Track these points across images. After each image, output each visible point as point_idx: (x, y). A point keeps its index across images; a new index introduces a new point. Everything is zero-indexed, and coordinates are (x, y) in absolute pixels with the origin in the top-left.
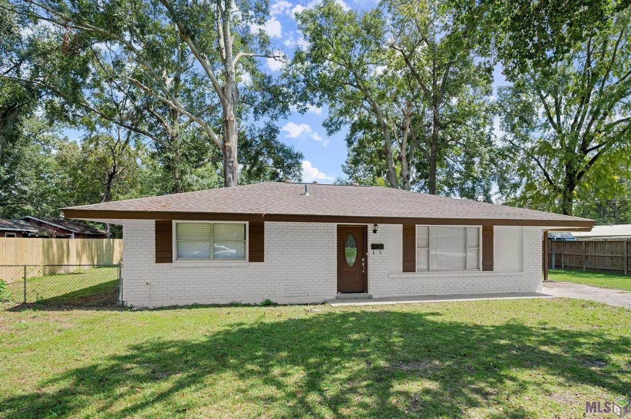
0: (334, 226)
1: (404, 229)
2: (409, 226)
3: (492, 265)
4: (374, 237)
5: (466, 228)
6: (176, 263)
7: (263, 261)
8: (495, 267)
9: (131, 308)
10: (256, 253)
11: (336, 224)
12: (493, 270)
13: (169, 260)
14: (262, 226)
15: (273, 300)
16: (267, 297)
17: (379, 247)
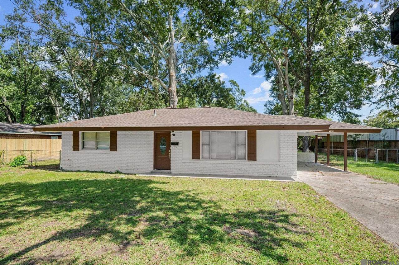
0: (152, 132)
1: (193, 134)
2: (196, 132)
3: (256, 157)
4: (174, 138)
5: (236, 132)
6: (81, 151)
7: (116, 151)
8: (257, 158)
9: (63, 171)
10: (113, 147)
11: (153, 132)
12: (256, 160)
13: (78, 149)
14: (116, 133)
15: (121, 171)
16: (118, 169)
17: (177, 144)
